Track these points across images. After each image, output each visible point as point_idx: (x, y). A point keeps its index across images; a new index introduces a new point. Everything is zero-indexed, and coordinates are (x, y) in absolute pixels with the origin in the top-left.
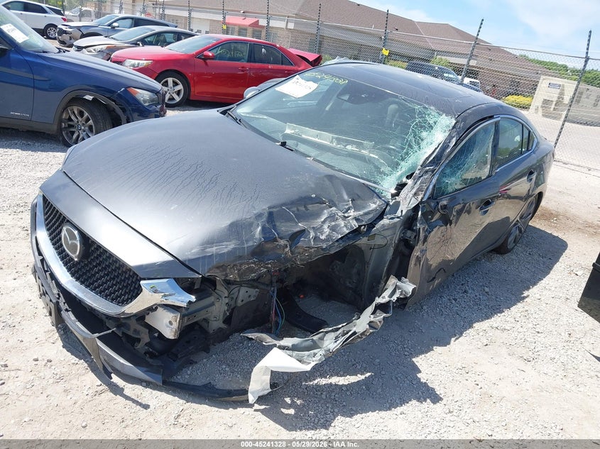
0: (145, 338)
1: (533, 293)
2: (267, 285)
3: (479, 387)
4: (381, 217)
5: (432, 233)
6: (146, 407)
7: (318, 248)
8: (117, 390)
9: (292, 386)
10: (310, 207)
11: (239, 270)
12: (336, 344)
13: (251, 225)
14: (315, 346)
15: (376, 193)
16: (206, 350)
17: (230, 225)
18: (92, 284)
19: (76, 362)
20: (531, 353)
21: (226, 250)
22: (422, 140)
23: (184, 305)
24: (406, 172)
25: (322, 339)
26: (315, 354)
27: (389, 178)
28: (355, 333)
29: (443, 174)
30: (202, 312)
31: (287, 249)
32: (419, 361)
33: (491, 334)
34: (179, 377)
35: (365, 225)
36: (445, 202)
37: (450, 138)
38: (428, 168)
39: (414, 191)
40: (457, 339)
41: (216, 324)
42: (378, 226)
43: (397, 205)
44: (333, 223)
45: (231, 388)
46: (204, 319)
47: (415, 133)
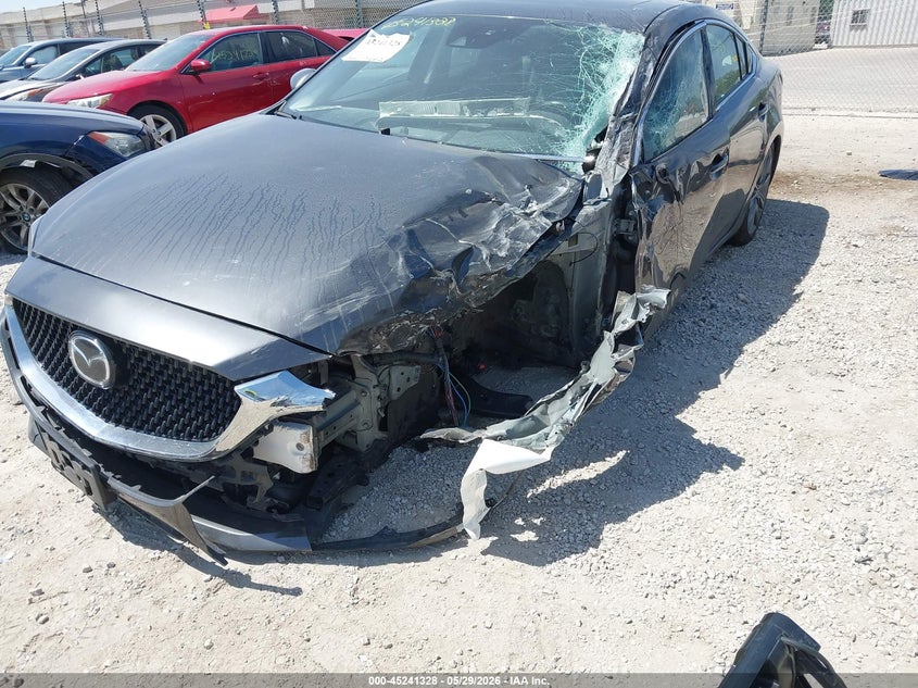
0: (265, 483)
1: (807, 285)
2: (432, 355)
3: (789, 428)
4: (579, 205)
5: (657, 217)
6: (297, 592)
7: (499, 272)
8: (239, 580)
9: (514, 498)
10: (467, 210)
11: (388, 334)
12: (574, 411)
13: (385, 257)
14: (538, 425)
15: (560, 170)
16: (363, 480)
17: (351, 266)
18: (147, 422)
19: (157, 556)
20: (841, 364)
21: (359, 306)
22: (603, 76)
23: (319, 408)
24: (594, 129)
25: (544, 413)
26: (547, 436)
27: (571, 143)
28: (598, 387)
29: (649, 122)
30: (345, 419)
31: (453, 285)
32: (687, 417)
33: (775, 354)
34: (334, 533)
35: (560, 221)
36: (663, 166)
37: (644, 64)
38: (625, 116)
39: (615, 154)
40: (729, 372)
41: (369, 435)
42: (580, 218)
43: (598, 180)
44: (512, 228)
45: (421, 527)
46: (347, 432)
47: (588, 68)
